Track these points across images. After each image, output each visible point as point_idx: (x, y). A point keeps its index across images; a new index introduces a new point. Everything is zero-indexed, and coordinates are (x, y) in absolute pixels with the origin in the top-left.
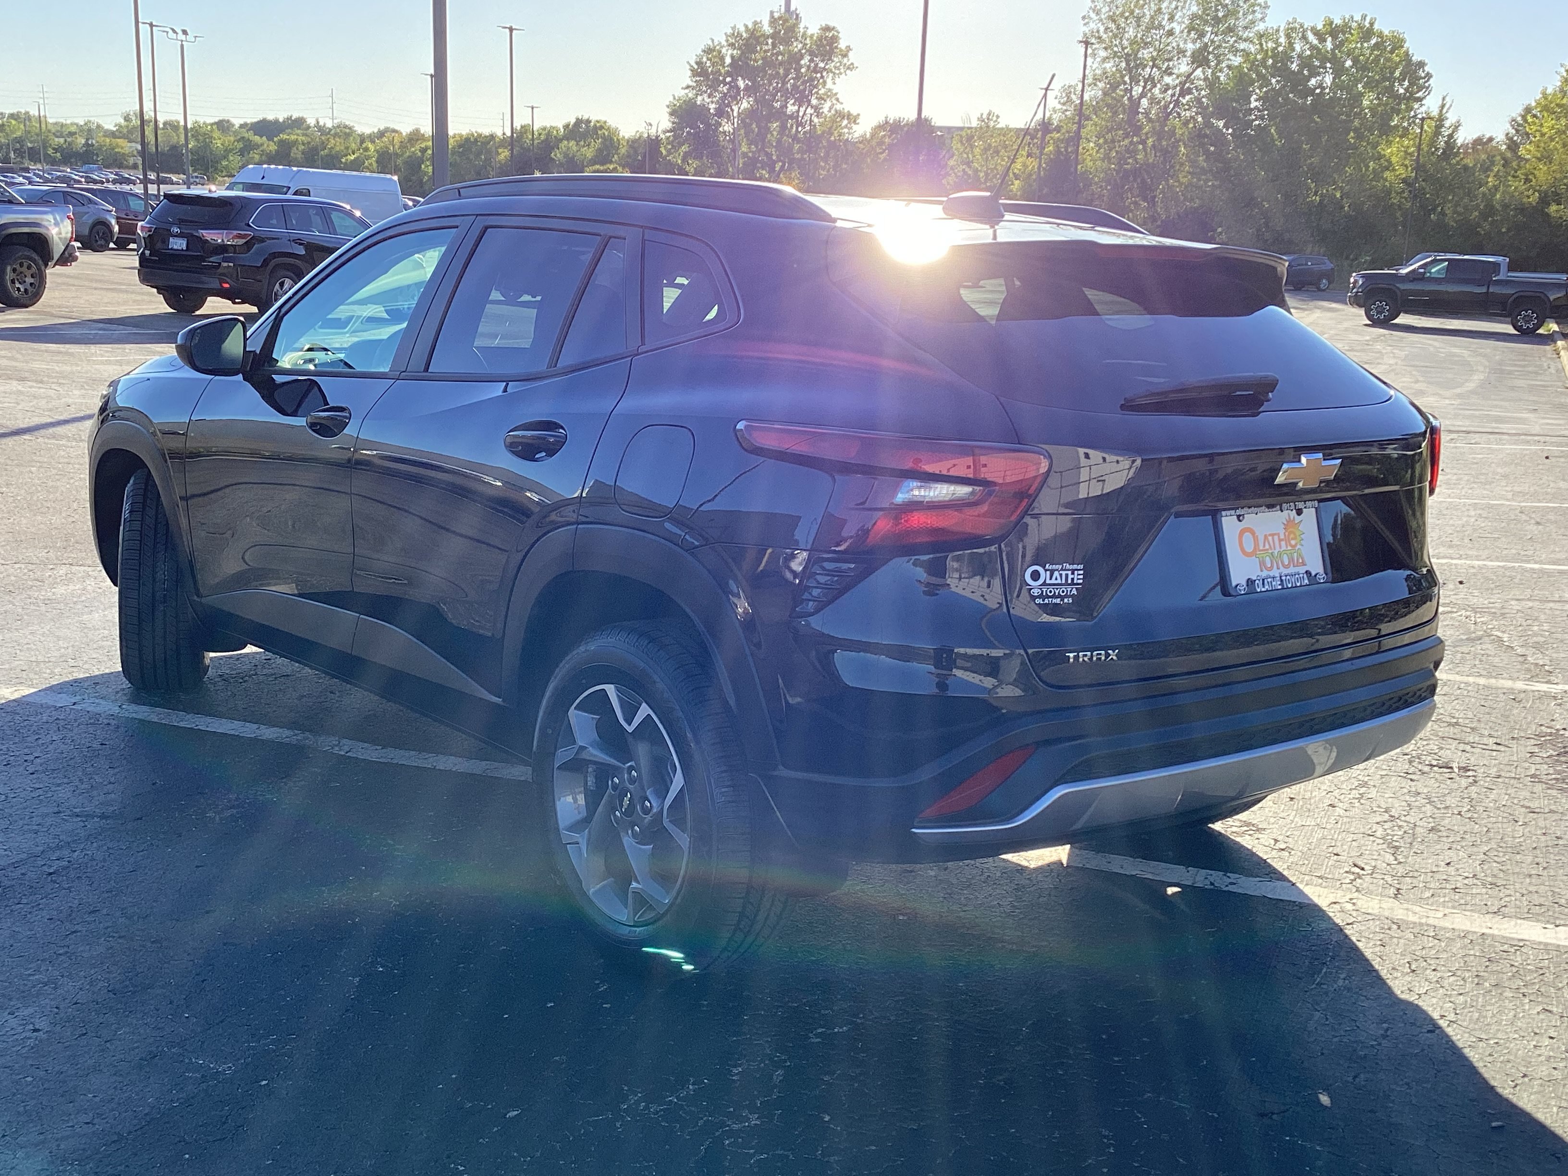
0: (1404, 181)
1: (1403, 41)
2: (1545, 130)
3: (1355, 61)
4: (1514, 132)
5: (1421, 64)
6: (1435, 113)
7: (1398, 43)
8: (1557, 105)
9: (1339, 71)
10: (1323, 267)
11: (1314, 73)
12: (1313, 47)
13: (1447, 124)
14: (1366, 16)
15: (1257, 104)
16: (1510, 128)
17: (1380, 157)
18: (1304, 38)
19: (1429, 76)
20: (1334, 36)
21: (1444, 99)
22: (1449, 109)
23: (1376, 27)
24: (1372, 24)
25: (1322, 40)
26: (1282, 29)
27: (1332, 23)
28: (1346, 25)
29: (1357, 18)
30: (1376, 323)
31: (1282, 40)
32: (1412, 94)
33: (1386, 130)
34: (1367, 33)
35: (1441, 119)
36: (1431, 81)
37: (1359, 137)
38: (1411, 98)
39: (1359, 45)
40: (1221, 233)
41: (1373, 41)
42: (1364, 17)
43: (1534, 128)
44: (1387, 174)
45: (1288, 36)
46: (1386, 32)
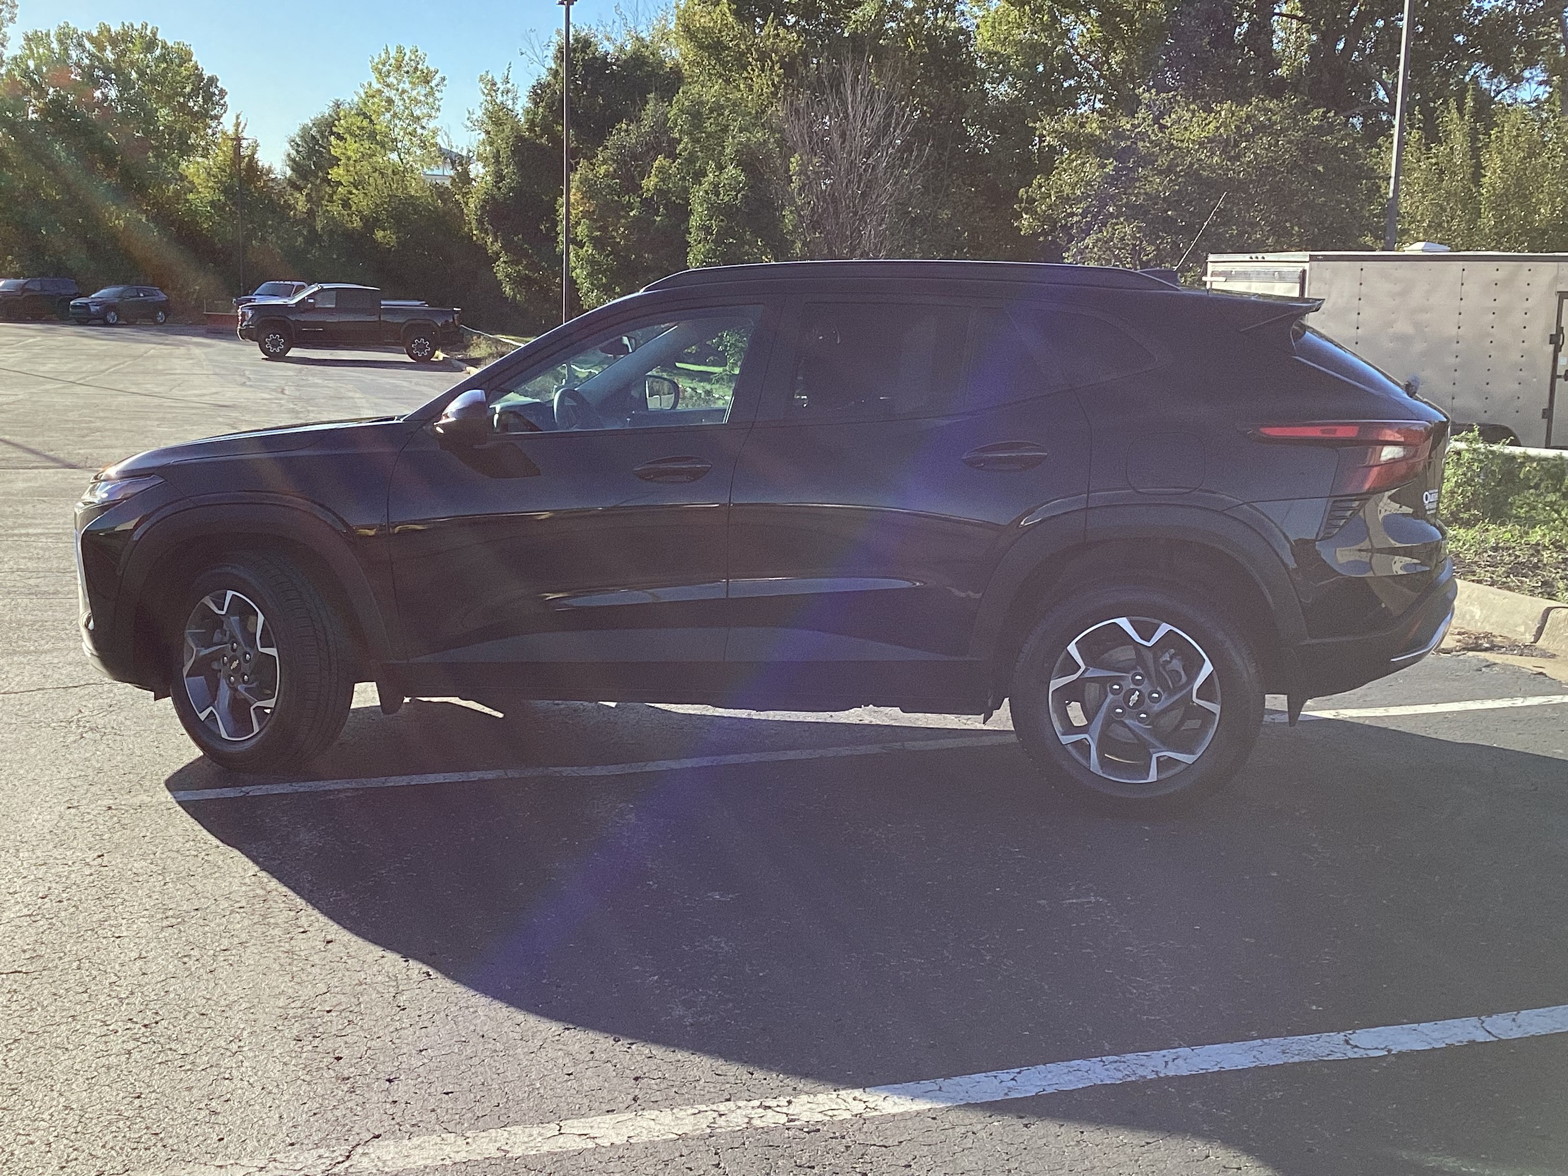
0: (212, 203)
1: (190, 54)
2: (349, 153)
3: (141, 74)
4: (295, 153)
5: (212, 81)
6: (231, 131)
7: (185, 56)
8: (358, 128)
9: (125, 84)
10: (156, 298)
11: (97, 85)
12: (91, 55)
13: (244, 143)
14: (147, 25)
15: (35, 115)
16: (290, 148)
17: (183, 178)
18: (80, 45)
19: (223, 93)
20: (114, 42)
21: (238, 118)
22: (244, 128)
23: (159, 37)
24: (154, 35)
25: (102, 49)
26: (52, 33)
27: (109, 31)
28: (125, 33)
29: (138, 26)
30: (272, 357)
31: (55, 45)
32: (207, 111)
33: (186, 150)
34: (150, 45)
35: (238, 139)
36: (226, 99)
37: (159, 156)
38: (204, 115)
39: (142, 56)
40: (12, 262)
41: (158, 52)
42: (144, 26)
43: (339, 151)
44: (190, 196)
45: (61, 42)
46: (170, 44)
